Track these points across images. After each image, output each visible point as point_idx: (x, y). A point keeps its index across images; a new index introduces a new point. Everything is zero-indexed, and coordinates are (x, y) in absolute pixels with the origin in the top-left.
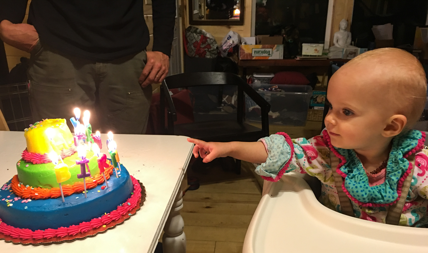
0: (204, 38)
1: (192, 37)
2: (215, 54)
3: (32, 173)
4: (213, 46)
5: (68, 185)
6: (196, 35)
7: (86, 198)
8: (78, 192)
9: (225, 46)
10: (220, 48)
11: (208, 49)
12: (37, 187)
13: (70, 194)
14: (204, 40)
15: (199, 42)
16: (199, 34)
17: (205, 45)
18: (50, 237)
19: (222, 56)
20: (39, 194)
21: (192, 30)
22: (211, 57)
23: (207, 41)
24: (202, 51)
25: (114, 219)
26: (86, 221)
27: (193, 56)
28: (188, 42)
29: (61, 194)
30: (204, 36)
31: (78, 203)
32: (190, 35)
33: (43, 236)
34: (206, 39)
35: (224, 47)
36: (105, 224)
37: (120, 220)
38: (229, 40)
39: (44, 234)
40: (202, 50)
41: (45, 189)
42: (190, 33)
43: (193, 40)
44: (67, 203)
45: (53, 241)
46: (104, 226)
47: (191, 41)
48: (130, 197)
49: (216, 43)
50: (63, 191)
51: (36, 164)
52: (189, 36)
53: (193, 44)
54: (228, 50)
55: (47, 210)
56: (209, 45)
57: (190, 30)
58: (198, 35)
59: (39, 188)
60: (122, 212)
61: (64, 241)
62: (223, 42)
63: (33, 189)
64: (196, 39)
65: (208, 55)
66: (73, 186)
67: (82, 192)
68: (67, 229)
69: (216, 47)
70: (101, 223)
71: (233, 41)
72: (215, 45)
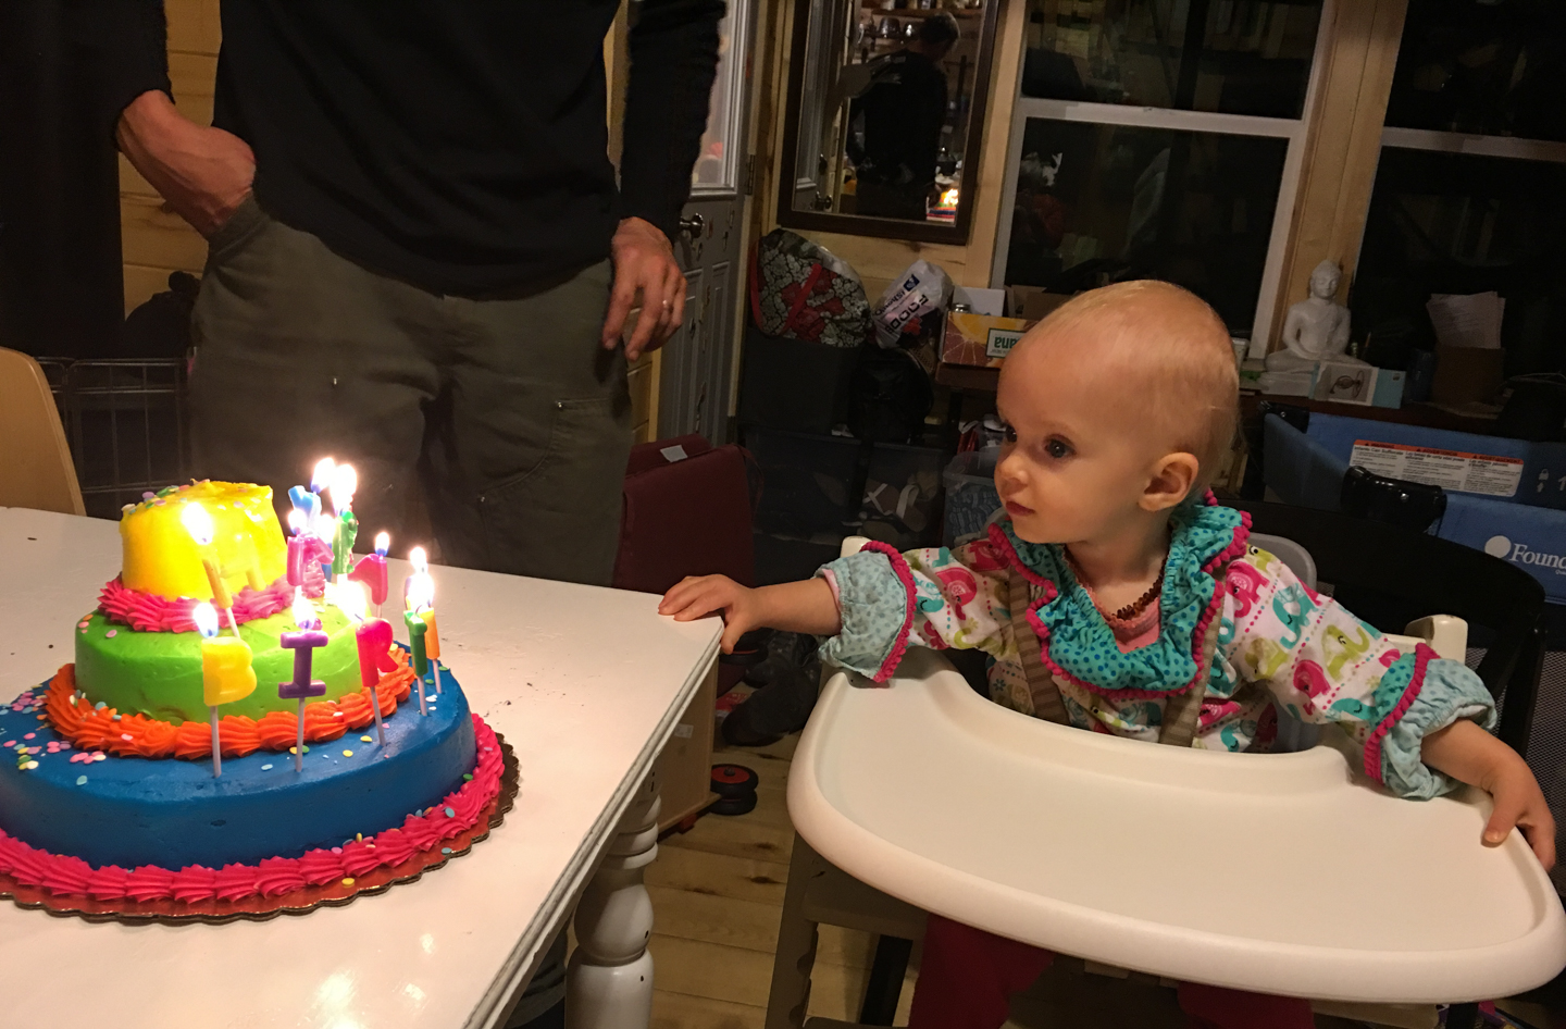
0: (824, 274)
1: (779, 267)
2: (856, 335)
3: (124, 662)
4: (853, 304)
5: (244, 717)
6: (796, 260)
7: (299, 771)
8: (275, 748)
9: (895, 309)
10: (876, 314)
11: (834, 314)
12: (134, 713)
13: (244, 751)
14: (821, 282)
15: (803, 285)
16: (805, 258)
17: (824, 301)
18: (149, 897)
19: (880, 342)
20: (135, 737)
21: (787, 243)
22: (841, 344)
23: (832, 286)
24: (810, 320)
25: (387, 859)
26: (286, 856)
27: (778, 331)
28: (767, 283)
29: (211, 747)
30: (824, 269)
31: (267, 787)
32: (773, 259)
33: (126, 889)
34: (831, 281)
35: (891, 315)
36: (352, 876)
37: (407, 867)
38: (909, 290)
39: (128, 884)
40: (811, 317)
41: (160, 723)
42: (776, 252)
43: (782, 277)
44: (229, 783)
45: (156, 913)
46: (349, 882)
47: (776, 279)
48: (458, 789)
49: (863, 297)
50: (221, 736)
51: (144, 630)
52: (769, 264)
53: (781, 291)
54: (904, 323)
55: (154, 797)
56: (838, 300)
57: (778, 243)
58: (804, 261)
59: (139, 716)
60: (420, 837)
61: (197, 919)
62: (891, 295)
63: (119, 717)
64: (793, 276)
65: (830, 336)
66: (259, 725)
67: (286, 750)
68: (215, 877)
69: (861, 309)
70: (340, 869)
71: (924, 296)
72: (860, 303)
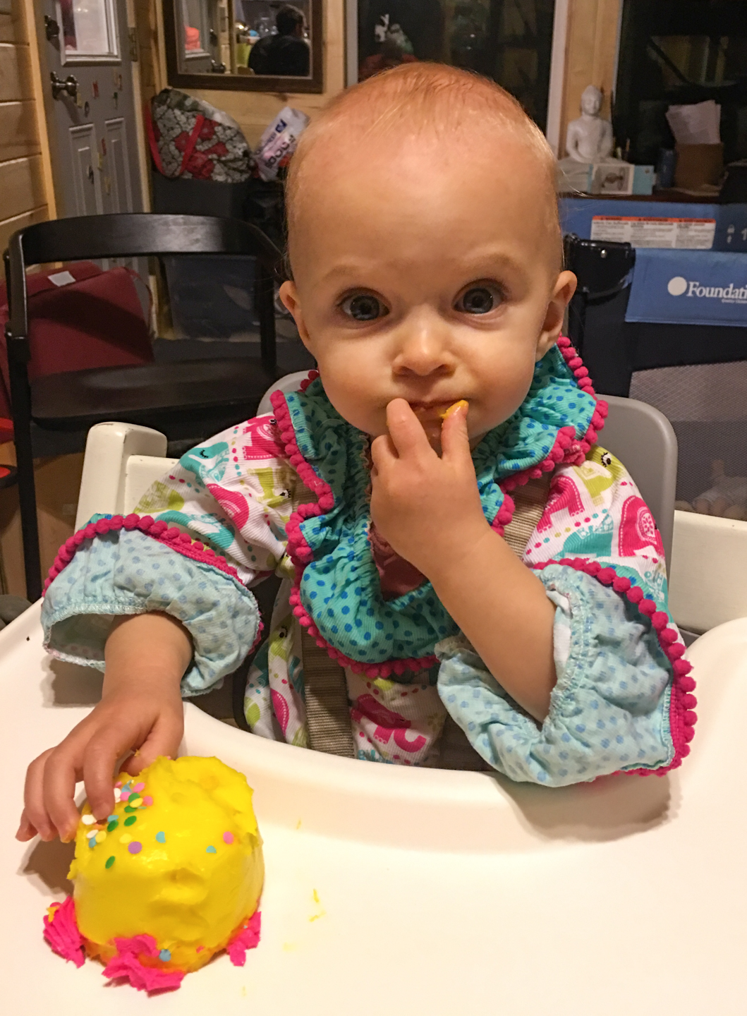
0: (206, 124)
1: (169, 120)
2: (242, 172)
4: (235, 147)
6: (183, 113)
9: (270, 149)
10: (256, 154)
11: (219, 156)
14: (206, 131)
15: (190, 134)
16: (188, 111)
17: (210, 146)
19: (263, 177)
21: (173, 99)
22: (230, 180)
23: (215, 133)
24: (200, 162)
27: (177, 174)
28: (161, 135)
30: (206, 119)
32: (164, 114)
34: (213, 128)
35: (268, 153)
38: (279, 131)
40: (200, 160)
42: (165, 108)
43: (172, 129)
47: (168, 131)
49: (243, 139)
52: (161, 118)
53: (173, 140)
54: (278, 159)
56: (221, 144)
57: (167, 100)
58: (188, 114)
62: (265, 137)
64: (181, 127)
65: (219, 174)
69: (242, 150)
71: (292, 136)
72: (240, 145)
